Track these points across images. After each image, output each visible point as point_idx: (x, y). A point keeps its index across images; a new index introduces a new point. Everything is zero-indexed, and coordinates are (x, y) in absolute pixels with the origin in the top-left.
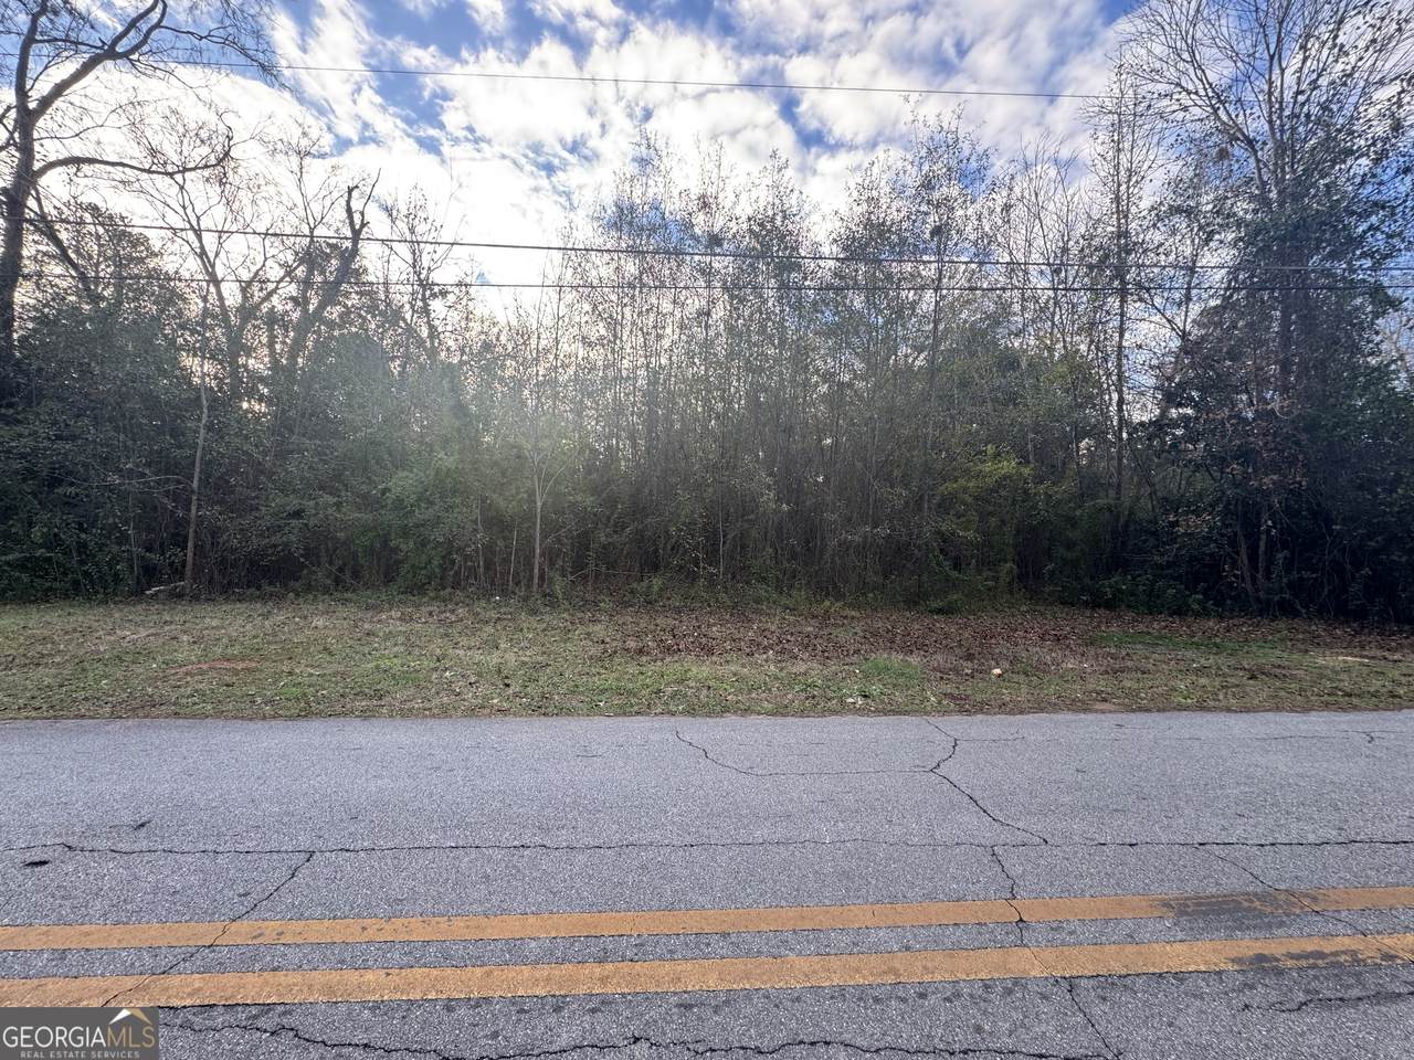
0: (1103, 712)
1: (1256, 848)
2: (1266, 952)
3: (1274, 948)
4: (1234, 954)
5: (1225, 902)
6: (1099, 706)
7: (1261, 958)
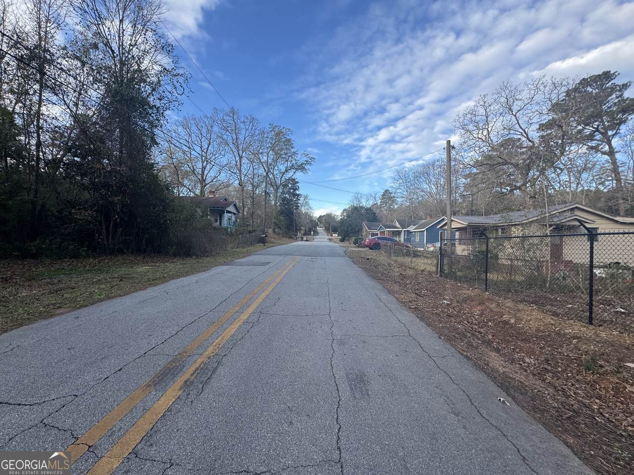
0: (62, 314)
1: (162, 345)
2: (186, 379)
3: (186, 376)
4: (178, 387)
5: (166, 370)
6: (58, 311)
7: (186, 382)
